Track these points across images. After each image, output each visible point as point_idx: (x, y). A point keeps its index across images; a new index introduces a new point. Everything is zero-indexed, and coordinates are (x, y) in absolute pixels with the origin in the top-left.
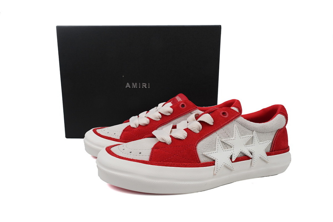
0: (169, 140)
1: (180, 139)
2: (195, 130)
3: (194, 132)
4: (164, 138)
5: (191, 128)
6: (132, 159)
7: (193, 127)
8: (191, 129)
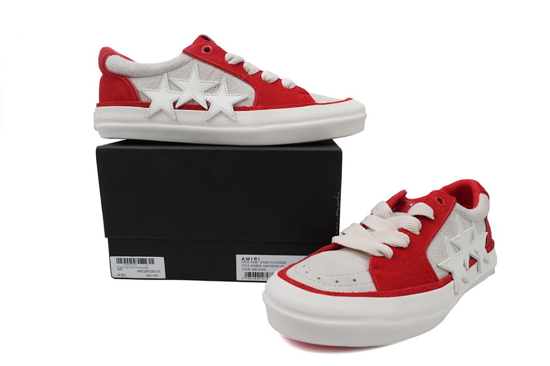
0: (389, 252)
1: (401, 248)
2: (414, 230)
3: (415, 233)
4: (381, 250)
5: (408, 227)
6: (352, 293)
7: (412, 225)
8: (409, 230)
